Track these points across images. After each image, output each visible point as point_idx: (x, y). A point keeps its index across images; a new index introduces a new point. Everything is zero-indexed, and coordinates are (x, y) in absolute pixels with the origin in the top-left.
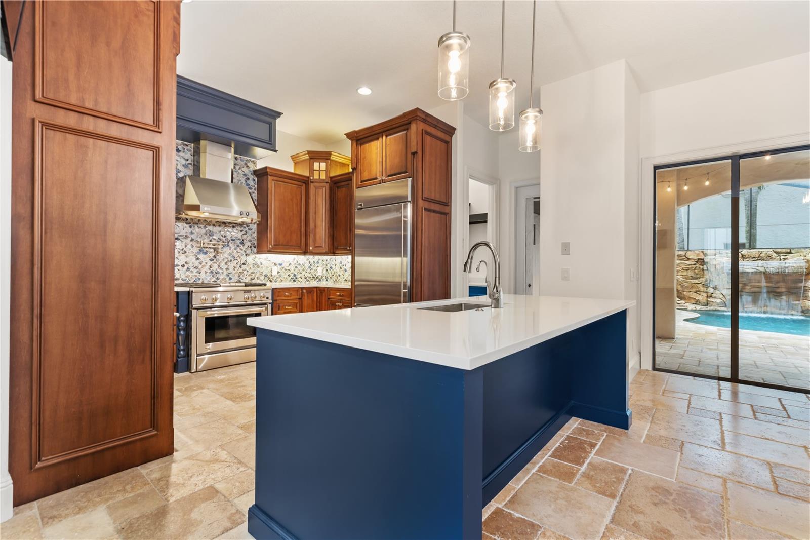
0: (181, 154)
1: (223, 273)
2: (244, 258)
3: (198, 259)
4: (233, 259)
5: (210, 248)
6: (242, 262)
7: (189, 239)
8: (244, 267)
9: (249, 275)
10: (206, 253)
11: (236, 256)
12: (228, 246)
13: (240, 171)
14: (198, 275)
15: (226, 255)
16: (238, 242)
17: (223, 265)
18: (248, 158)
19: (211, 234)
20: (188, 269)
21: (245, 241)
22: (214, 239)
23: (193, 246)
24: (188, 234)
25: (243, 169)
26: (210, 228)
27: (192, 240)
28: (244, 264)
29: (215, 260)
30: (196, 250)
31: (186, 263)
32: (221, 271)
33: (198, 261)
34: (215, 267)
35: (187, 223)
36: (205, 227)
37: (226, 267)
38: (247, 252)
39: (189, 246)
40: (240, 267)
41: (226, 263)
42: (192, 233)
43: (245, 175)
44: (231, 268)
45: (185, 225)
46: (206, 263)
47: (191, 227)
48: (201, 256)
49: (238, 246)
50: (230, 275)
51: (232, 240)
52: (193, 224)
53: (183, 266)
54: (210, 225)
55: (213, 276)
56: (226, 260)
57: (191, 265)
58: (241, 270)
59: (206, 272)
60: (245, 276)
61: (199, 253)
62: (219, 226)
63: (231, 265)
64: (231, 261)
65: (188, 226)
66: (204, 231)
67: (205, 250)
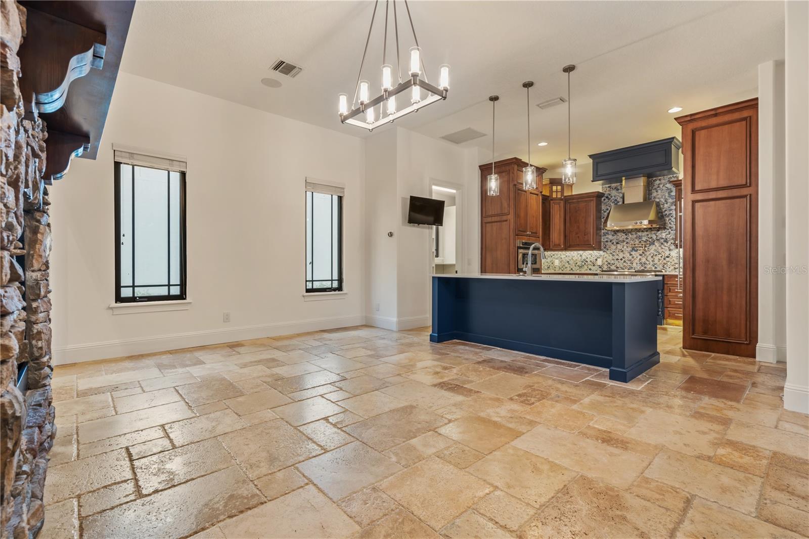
0: (620, 191)
1: (649, 264)
2: (667, 253)
3: (631, 255)
4: (657, 254)
5: (640, 247)
6: (666, 255)
7: (625, 243)
8: (667, 259)
9: (673, 265)
10: (636, 251)
11: (660, 251)
12: (654, 244)
13: (664, 188)
14: (631, 265)
15: (652, 251)
16: (662, 241)
17: (650, 258)
18: (671, 176)
19: (640, 237)
20: (625, 262)
21: (668, 240)
22: (643, 241)
23: (627, 247)
24: (625, 239)
25: (666, 186)
26: (640, 234)
27: (627, 243)
28: (668, 257)
29: (643, 255)
30: (630, 249)
31: (623, 257)
32: (648, 263)
33: (631, 256)
34: (644, 260)
35: (624, 233)
36: (636, 234)
37: (652, 259)
38: (671, 248)
39: (625, 247)
40: (664, 259)
41: (652, 257)
42: (627, 238)
43: (668, 189)
44: (656, 261)
45: (622, 234)
46: (637, 257)
47: (626, 235)
48: (633, 253)
49: (662, 244)
50: (655, 265)
51: (657, 240)
52: (628, 232)
53: (621, 259)
54: (639, 232)
55: (642, 266)
56: (652, 255)
57: (626, 259)
58: (665, 261)
59: (637, 263)
60: (669, 266)
61: (632, 251)
62: (647, 231)
63: (656, 259)
64: (656, 255)
65: (624, 234)
66: (635, 236)
67: (636, 249)
